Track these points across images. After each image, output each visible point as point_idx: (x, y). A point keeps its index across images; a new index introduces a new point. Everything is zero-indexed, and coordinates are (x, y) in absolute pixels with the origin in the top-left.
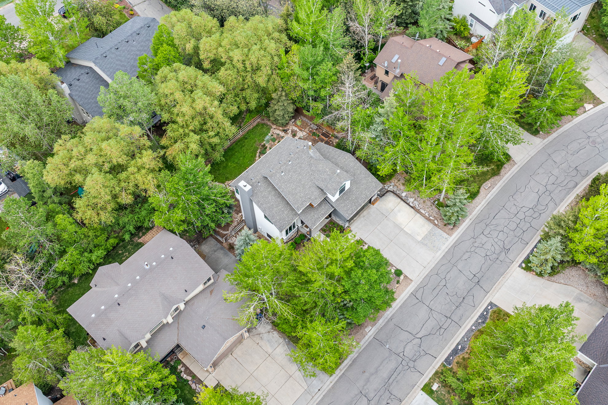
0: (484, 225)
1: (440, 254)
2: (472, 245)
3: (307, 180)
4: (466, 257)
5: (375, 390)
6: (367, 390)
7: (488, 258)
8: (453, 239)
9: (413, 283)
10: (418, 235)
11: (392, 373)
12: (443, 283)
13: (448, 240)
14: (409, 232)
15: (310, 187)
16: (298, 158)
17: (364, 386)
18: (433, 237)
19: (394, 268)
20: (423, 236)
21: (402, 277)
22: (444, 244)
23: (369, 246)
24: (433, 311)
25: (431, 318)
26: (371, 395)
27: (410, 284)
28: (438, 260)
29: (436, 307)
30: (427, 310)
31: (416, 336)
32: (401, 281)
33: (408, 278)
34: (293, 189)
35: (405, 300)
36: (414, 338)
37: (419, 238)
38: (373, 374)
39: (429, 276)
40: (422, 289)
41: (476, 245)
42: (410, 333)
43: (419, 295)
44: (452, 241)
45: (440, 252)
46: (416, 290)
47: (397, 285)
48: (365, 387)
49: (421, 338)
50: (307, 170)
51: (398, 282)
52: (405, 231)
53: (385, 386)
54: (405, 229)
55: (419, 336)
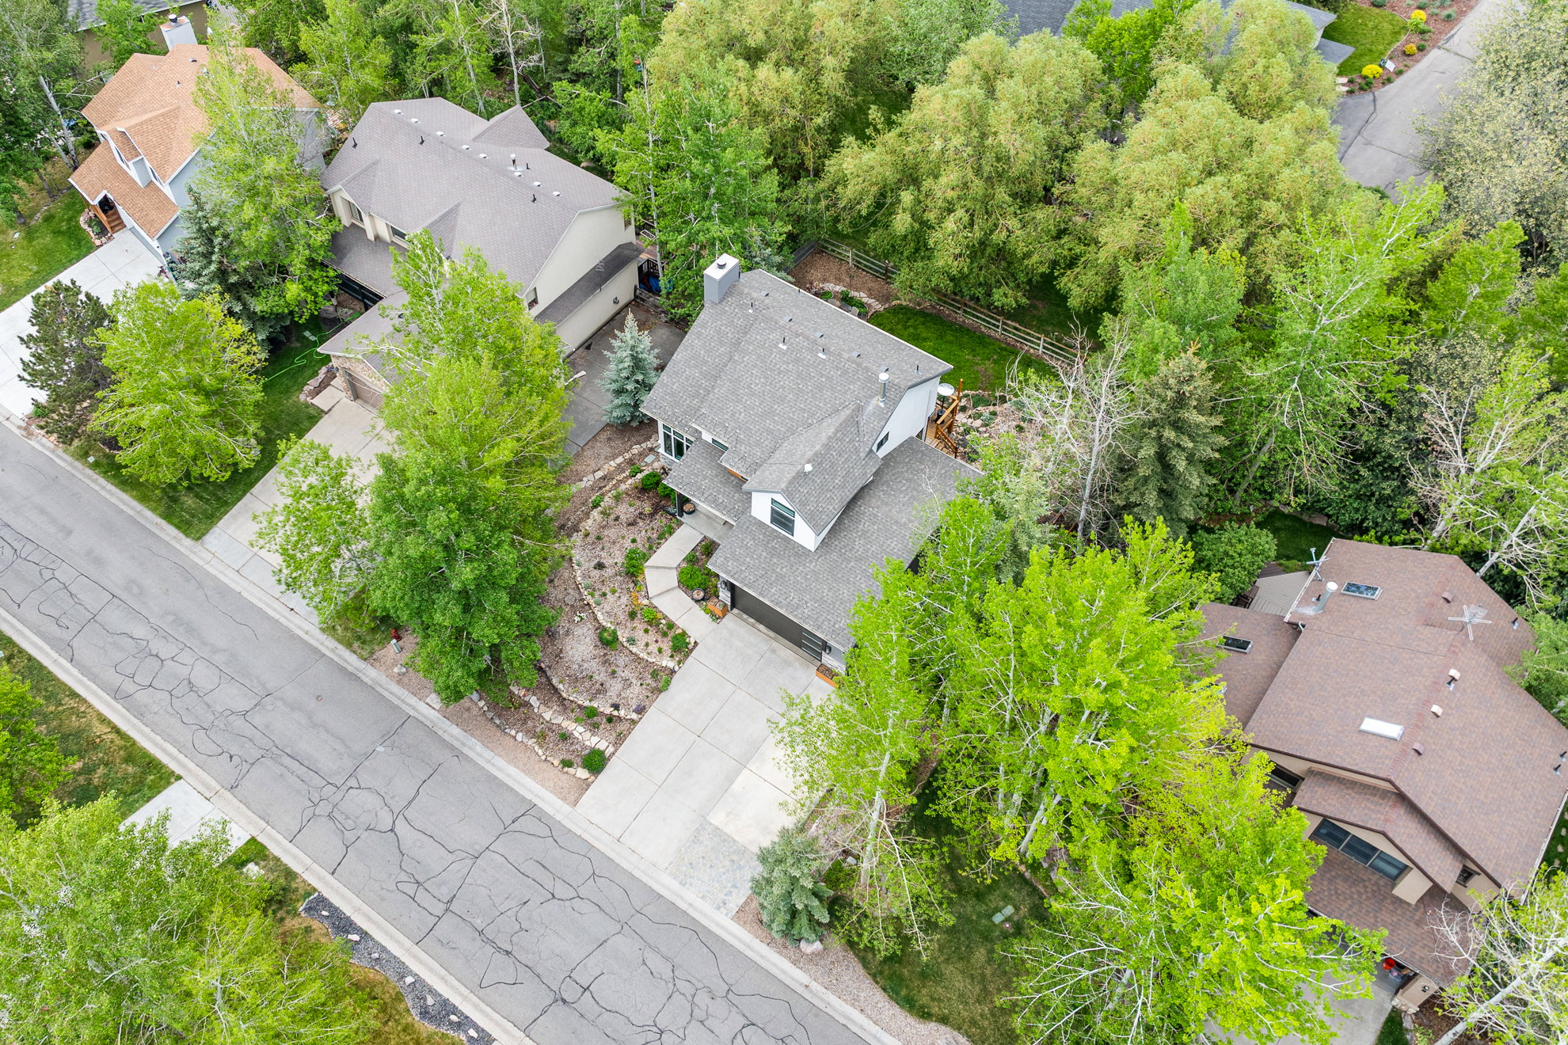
0: (784, 1032)
1: (666, 884)
2: (700, 985)
3: (791, 419)
4: (655, 962)
5: (267, 727)
6: (270, 708)
7: (651, 1036)
8: (722, 927)
9: (567, 808)
10: (729, 814)
11: (306, 763)
12: (561, 891)
13: (718, 908)
14: (736, 787)
15: (770, 432)
16: (845, 373)
17: (282, 699)
18: (727, 863)
19: (611, 749)
20: (729, 830)
21: (582, 773)
22: (703, 897)
23: (673, 672)
24: (469, 862)
25: (451, 858)
26: (257, 719)
27: (564, 799)
28: (645, 879)
29: (484, 870)
30: (477, 847)
31: (401, 816)
32: (571, 770)
33: (582, 795)
34: (749, 387)
35: (512, 790)
36: (396, 811)
37: (717, 818)
38: (310, 718)
39: (588, 850)
40: (546, 832)
41: (702, 999)
42: (410, 803)
43: (526, 824)
44: (718, 924)
45: (675, 885)
46: (542, 817)
47: (556, 762)
48: (279, 703)
49: (392, 830)
50: (820, 408)
51: (567, 764)
52: (738, 773)
53: (274, 749)
54: (745, 772)
55: (401, 827)
